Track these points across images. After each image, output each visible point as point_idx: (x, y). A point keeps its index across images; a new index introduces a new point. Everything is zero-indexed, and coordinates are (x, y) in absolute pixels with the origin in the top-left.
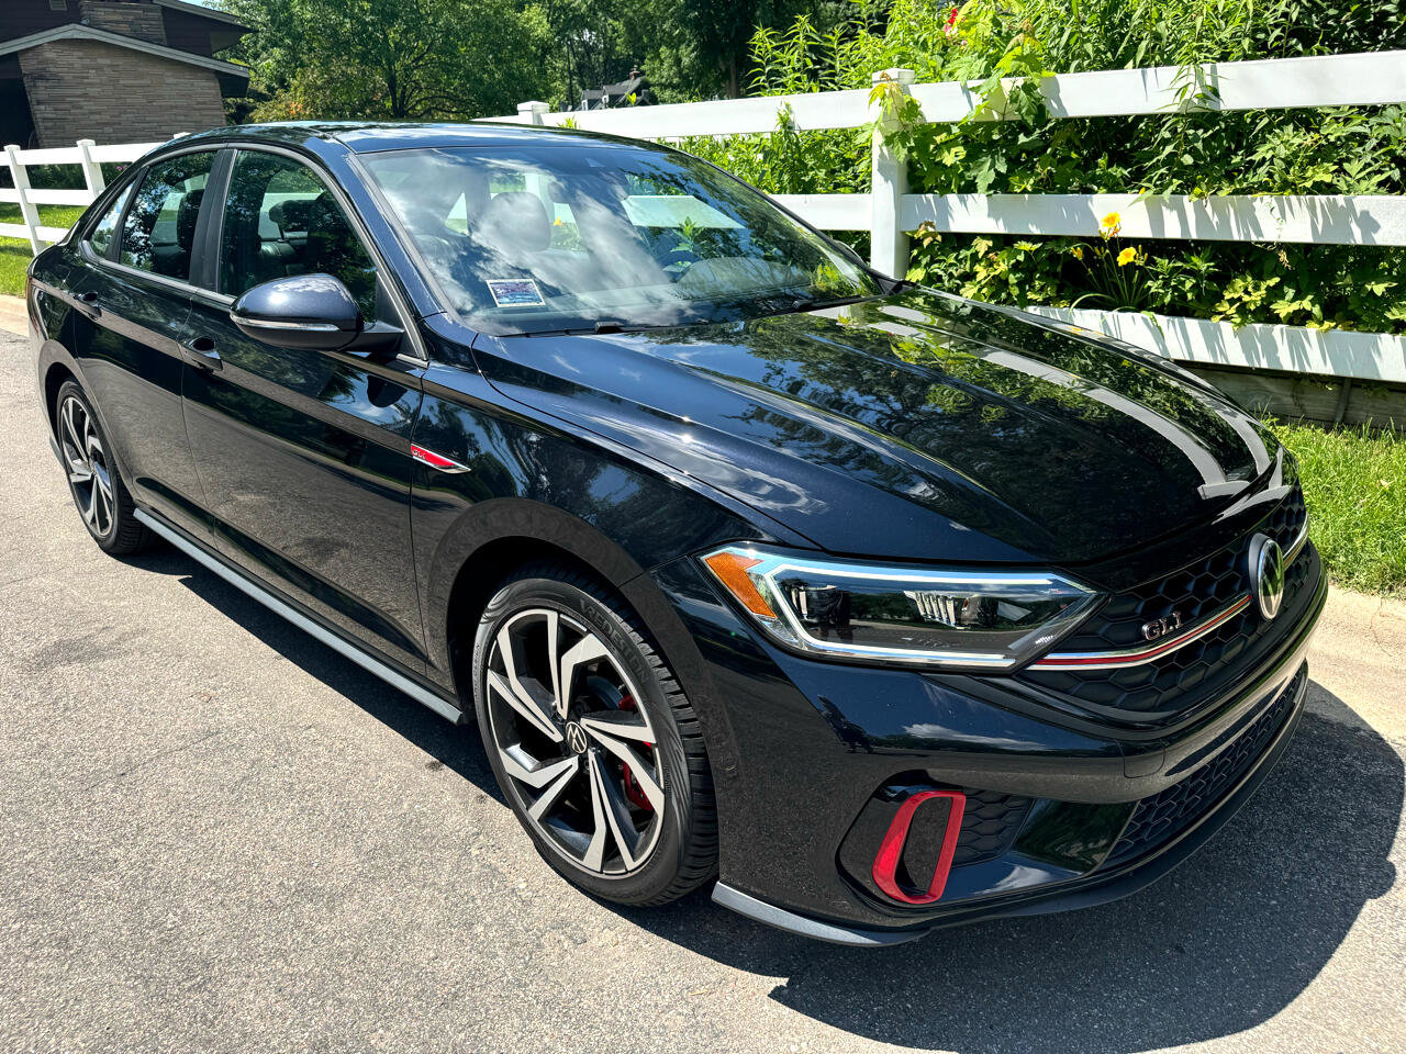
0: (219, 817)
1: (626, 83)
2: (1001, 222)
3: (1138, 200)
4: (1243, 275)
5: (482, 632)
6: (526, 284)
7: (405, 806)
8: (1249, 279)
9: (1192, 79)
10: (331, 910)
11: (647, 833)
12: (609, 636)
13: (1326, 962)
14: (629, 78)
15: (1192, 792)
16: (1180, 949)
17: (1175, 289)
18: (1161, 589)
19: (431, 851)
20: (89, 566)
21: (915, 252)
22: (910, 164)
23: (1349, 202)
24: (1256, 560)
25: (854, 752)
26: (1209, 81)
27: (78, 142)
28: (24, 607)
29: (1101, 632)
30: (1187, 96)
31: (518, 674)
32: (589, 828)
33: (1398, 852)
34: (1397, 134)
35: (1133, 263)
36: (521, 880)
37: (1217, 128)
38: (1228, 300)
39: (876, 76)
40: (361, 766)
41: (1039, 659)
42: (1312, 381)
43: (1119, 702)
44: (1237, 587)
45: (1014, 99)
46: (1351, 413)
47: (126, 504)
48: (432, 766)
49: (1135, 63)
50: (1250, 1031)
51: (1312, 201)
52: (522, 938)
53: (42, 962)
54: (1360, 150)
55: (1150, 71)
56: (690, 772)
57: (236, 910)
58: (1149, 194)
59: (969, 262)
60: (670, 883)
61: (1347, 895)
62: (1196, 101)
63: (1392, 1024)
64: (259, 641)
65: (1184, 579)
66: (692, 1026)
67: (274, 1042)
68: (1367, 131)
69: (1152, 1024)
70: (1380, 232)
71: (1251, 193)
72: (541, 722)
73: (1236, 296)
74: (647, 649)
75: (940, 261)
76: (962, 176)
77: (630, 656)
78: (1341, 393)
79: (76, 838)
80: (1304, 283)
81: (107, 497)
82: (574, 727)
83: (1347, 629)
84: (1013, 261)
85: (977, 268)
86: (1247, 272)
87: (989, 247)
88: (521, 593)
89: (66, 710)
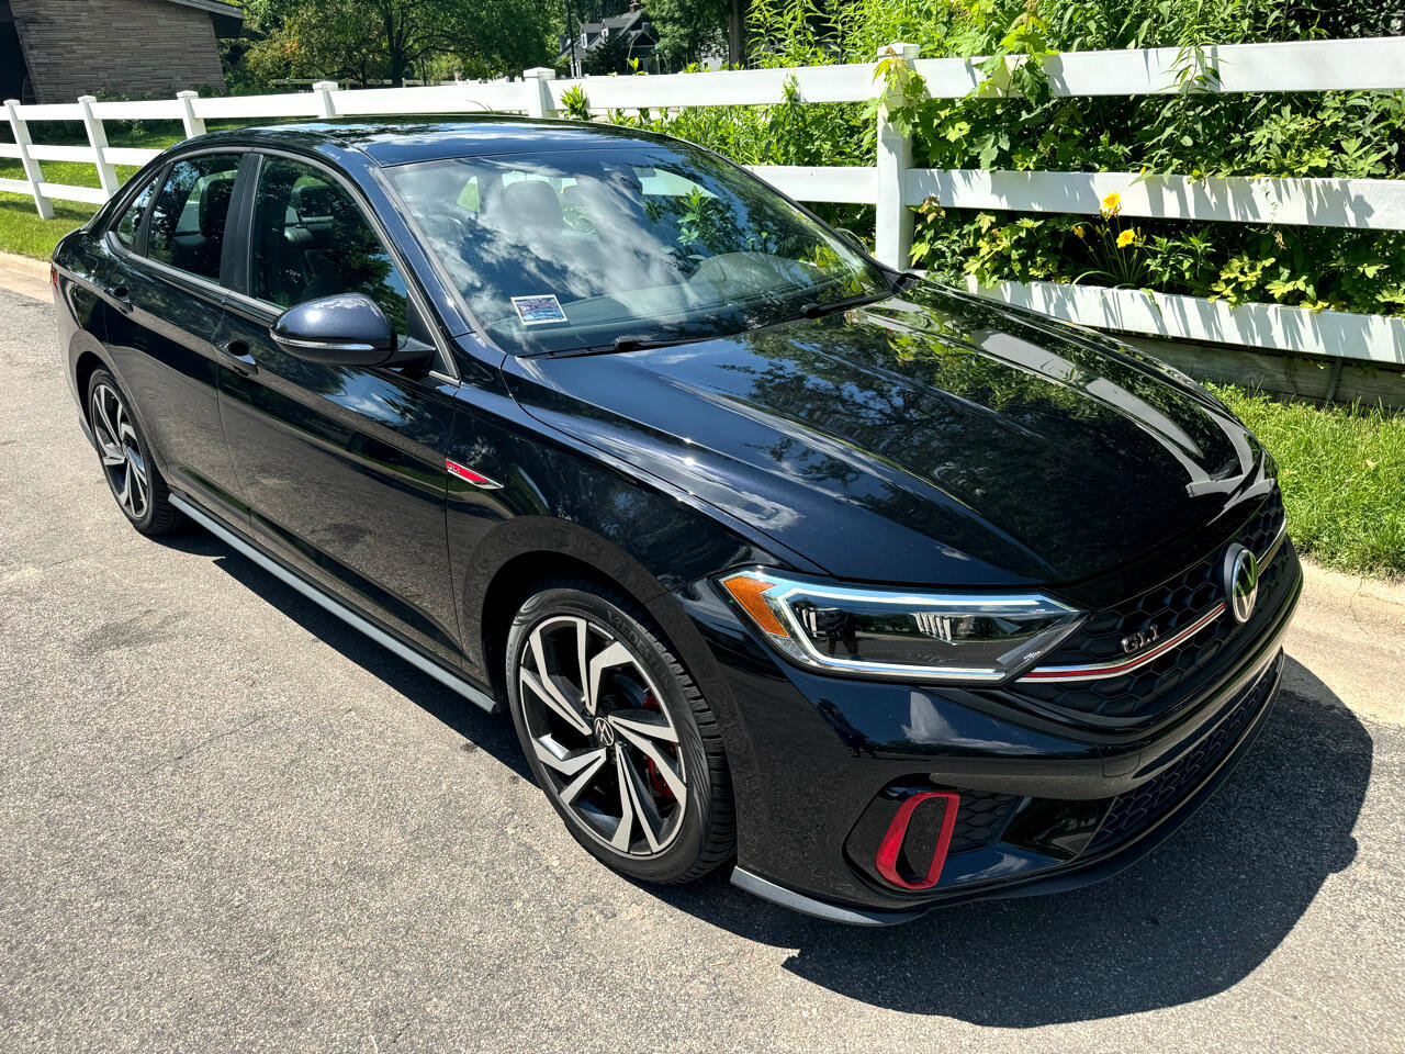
0: (272, 799)
1: (626, 16)
2: (1004, 199)
3: (1138, 180)
4: (1239, 254)
5: (514, 633)
6: (549, 299)
7: (444, 787)
8: (1246, 259)
9: (1192, 61)
10: (383, 887)
11: (670, 820)
12: (634, 645)
13: (1287, 933)
14: (628, 10)
15: (1168, 783)
16: (1155, 922)
17: (1173, 268)
18: (1140, 605)
19: (470, 830)
20: (126, 547)
21: (919, 227)
22: (914, 137)
23: (1344, 185)
24: (1231, 568)
25: (859, 756)
26: (1209, 63)
27: (80, 99)
28: (70, 590)
29: (1083, 647)
30: (1188, 77)
31: (550, 673)
32: (617, 813)
33: (1361, 829)
34: (1397, 107)
35: (1132, 244)
36: (554, 857)
37: (1217, 106)
38: (1224, 281)
39: (882, 50)
40: (401, 749)
41: (1027, 672)
42: (1305, 359)
43: (1099, 709)
44: (1213, 596)
45: (1017, 78)
46: (1342, 390)
47: (161, 489)
48: (467, 748)
49: (1137, 42)
50: (1215, 997)
51: (1308, 183)
52: (557, 913)
53: (124, 938)
54: (1359, 123)
55: (1152, 51)
56: (710, 769)
57: (296, 888)
58: (1150, 174)
59: (972, 238)
60: (693, 866)
61: (1311, 869)
62: (1196, 82)
63: (1343, 990)
64: (296, 624)
65: (1163, 593)
66: (714, 994)
67: (340, 1011)
68: (1368, 104)
69: (1126, 991)
70: (1374, 216)
71: (1248, 174)
72: (572, 717)
73: (1232, 276)
74: (670, 658)
75: (943, 238)
76: (965, 152)
77: (654, 664)
78: (1333, 370)
79: (143, 820)
80: (1299, 262)
81: (140, 480)
82: (602, 723)
83: (1328, 607)
84: (1016, 237)
85: (981, 243)
86: (1244, 252)
87: (992, 223)
88: (552, 601)
89: (120, 694)
